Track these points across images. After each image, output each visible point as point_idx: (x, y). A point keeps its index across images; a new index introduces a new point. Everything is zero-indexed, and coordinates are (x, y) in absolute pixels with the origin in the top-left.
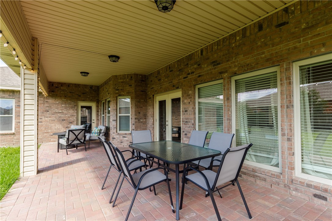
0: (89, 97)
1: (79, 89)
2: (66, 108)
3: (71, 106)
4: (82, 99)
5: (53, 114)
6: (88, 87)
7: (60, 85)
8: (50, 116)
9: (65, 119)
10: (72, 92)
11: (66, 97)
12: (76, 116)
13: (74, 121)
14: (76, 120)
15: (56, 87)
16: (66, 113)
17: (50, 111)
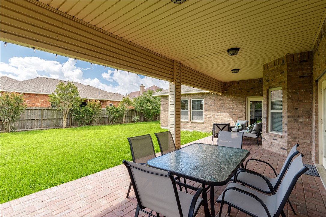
0: (258, 91)
1: (248, 84)
2: (236, 103)
3: (240, 102)
4: (251, 94)
5: (226, 109)
6: (257, 81)
7: (231, 84)
8: (224, 111)
9: (235, 114)
10: (242, 89)
11: (236, 93)
12: (245, 112)
13: (243, 116)
14: (245, 115)
15: (229, 86)
16: (237, 108)
17: (224, 107)
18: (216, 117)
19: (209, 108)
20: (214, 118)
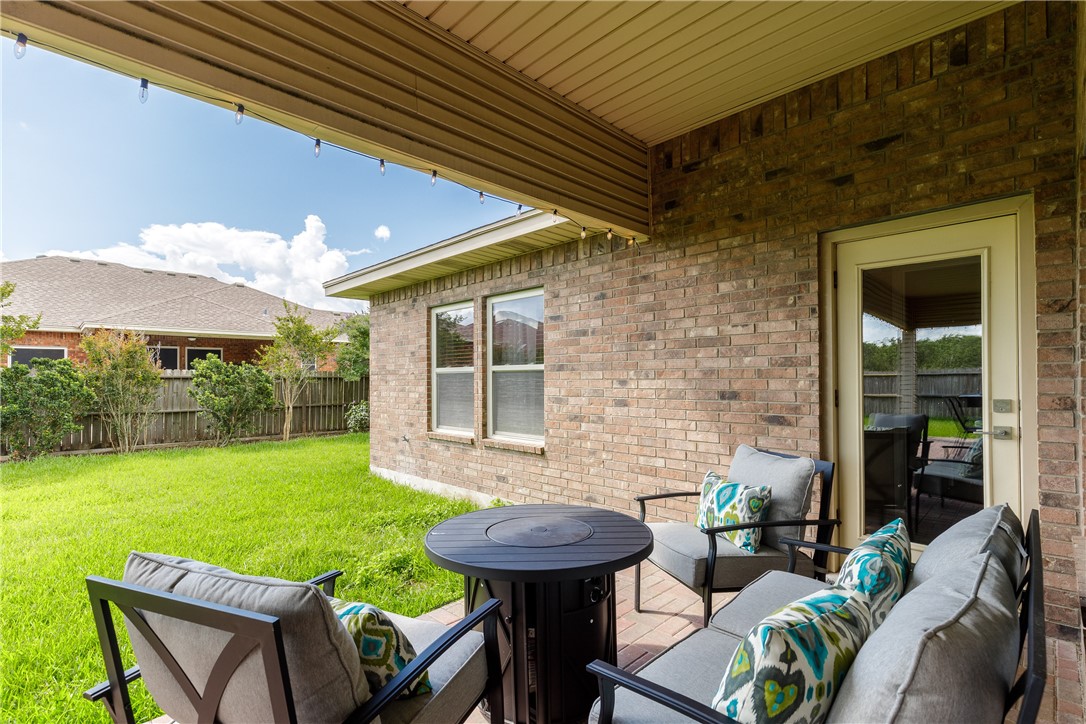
0: (934, 159)
1: (840, 117)
2: (741, 300)
3: (774, 282)
4: (864, 203)
5: (674, 355)
6: (925, 62)
7: (706, 148)
8: (659, 364)
9: (737, 386)
10: (785, 170)
11: (739, 218)
12: (814, 369)
13: (796, 409)
14: (815, 397)
15: (688, 168)
16: (748, 341)
17: (660, 336)
18: (611, 411)
19: (571, 350)
20: (601, 419)
